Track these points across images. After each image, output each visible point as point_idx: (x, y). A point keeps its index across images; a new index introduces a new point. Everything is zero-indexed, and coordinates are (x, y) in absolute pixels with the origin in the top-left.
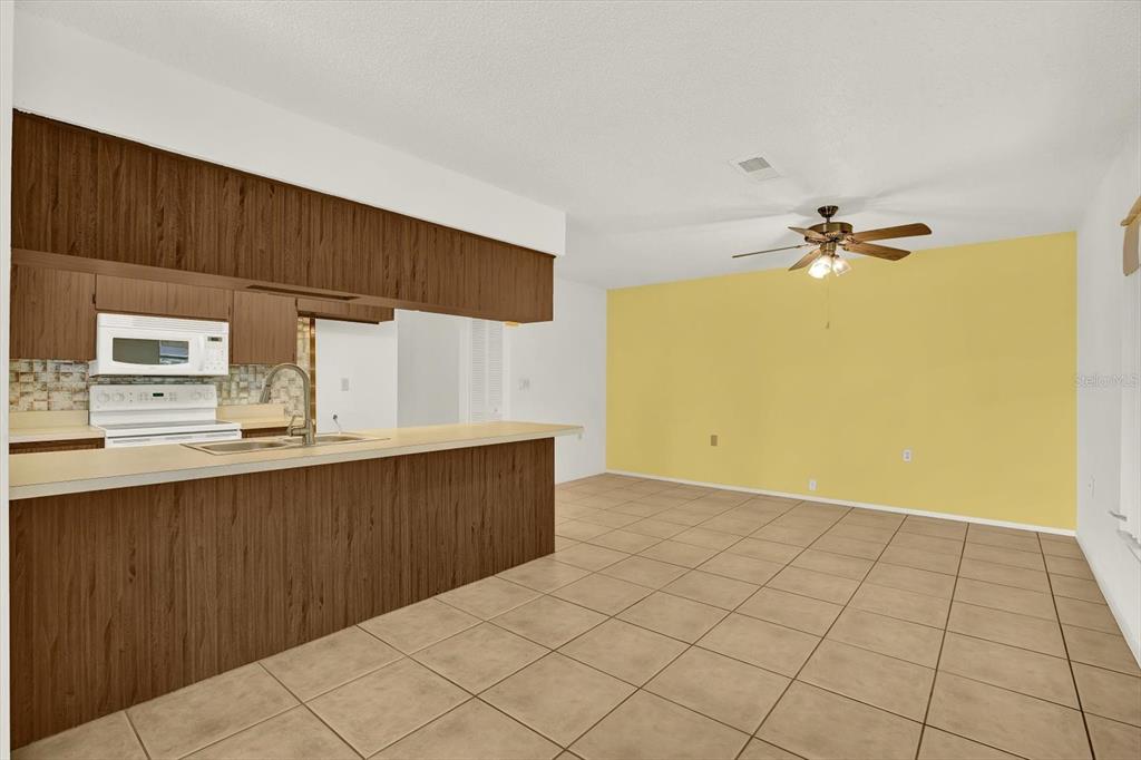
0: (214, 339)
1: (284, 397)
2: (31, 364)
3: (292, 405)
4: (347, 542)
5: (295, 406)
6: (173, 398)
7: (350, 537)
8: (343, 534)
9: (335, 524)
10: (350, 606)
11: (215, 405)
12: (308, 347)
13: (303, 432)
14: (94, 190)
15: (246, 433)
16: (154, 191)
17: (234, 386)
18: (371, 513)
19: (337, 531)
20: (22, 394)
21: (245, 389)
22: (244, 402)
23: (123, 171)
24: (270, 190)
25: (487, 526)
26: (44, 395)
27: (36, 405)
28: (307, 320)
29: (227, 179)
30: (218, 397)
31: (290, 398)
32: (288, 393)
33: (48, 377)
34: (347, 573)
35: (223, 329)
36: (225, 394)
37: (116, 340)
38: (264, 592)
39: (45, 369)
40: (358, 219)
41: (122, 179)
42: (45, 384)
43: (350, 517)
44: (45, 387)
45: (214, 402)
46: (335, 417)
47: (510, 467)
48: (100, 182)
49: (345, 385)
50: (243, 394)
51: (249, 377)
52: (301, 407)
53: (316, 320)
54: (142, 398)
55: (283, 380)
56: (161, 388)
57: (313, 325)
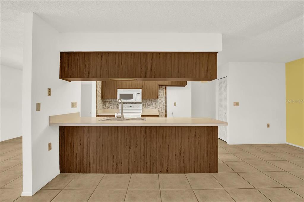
0: (138, 93)
1: (158, 107)
2: (111, 100)
3: (160, 109)
4: (129, 149)
5: (161, 110)
6: (133, 107)
7: (130, 148)
8: (128, 147)
9: (126, 143)
10: (130, 168)
11: (142, 109)
12: (165, 94)
13: (120, 117)
14: (74, 64)
15: (142, 116)
16: (84, 61)
17: (147, 105)
18: (137, 142)
19: (126, 145)
20: (110, 106)
21: (149, 105)
22: (149, 108)
23: (79, 58)
24: (108, 54)
25: (182, 155)
26: (113, 106)
27: (112, 108)
28: (164, 87)
29: (98, 54)
30: (143, 107)
31: (160, 107)
32: (159, 106)
33: (114, 102)
34: (129, 158)
35: (140, 91)
36: (145, 106)
37: (120, 95)
38: (107, 157)
39: (113, 101)
40: (132, 56)
41: (79, 60)
42: (113, 104)
43: (130, 142)
44: (113, 105)
45: (141, 108)
46: (172, 113)
47: (194, 135)
48: (75, 62)
49: (175, 104)
50: (149, 106)
51: (150, 102)
52: (163, 110)
53: (167, 87)
54: (128, 107)
55: (158, 103)
56: (131, 105)
57: (166, 88)
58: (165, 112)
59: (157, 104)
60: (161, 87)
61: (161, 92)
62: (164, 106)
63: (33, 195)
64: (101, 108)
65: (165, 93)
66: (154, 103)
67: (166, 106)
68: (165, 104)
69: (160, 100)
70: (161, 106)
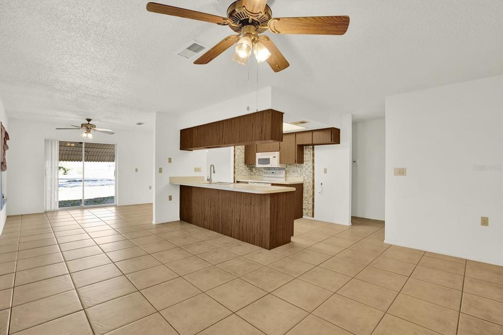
0: (275, 157)
5: (307, 178)
6: (276, 173)
17: (291, 171)
21: (294, 172)
22: (294, 176)
26: (259, 172)
28: (311, 147)
30: (286, 174)
32: (305, 174)
35: (277, 154)
36: (289, 173)
37: (258, 159)
46: (322, 184)
49: (325, 171)
50: (293, 174)
51: (295, 168)
52: (309, 179)
53: (315, 146)
54: (270, 173)
55: (304, 169)
56: (273, 171)
57: (313, 149)
58: (312, 182)
59: (302, 171)
60: (307, 147)
61: (306, 154)
62: (312, 174)
63: (156, 224)
64: (244, 174)
65: (312, 155)
66: (299, 169)
67: (313, 174)
68: (312, 171)
69: (307, 164)
70: (308, 174)
